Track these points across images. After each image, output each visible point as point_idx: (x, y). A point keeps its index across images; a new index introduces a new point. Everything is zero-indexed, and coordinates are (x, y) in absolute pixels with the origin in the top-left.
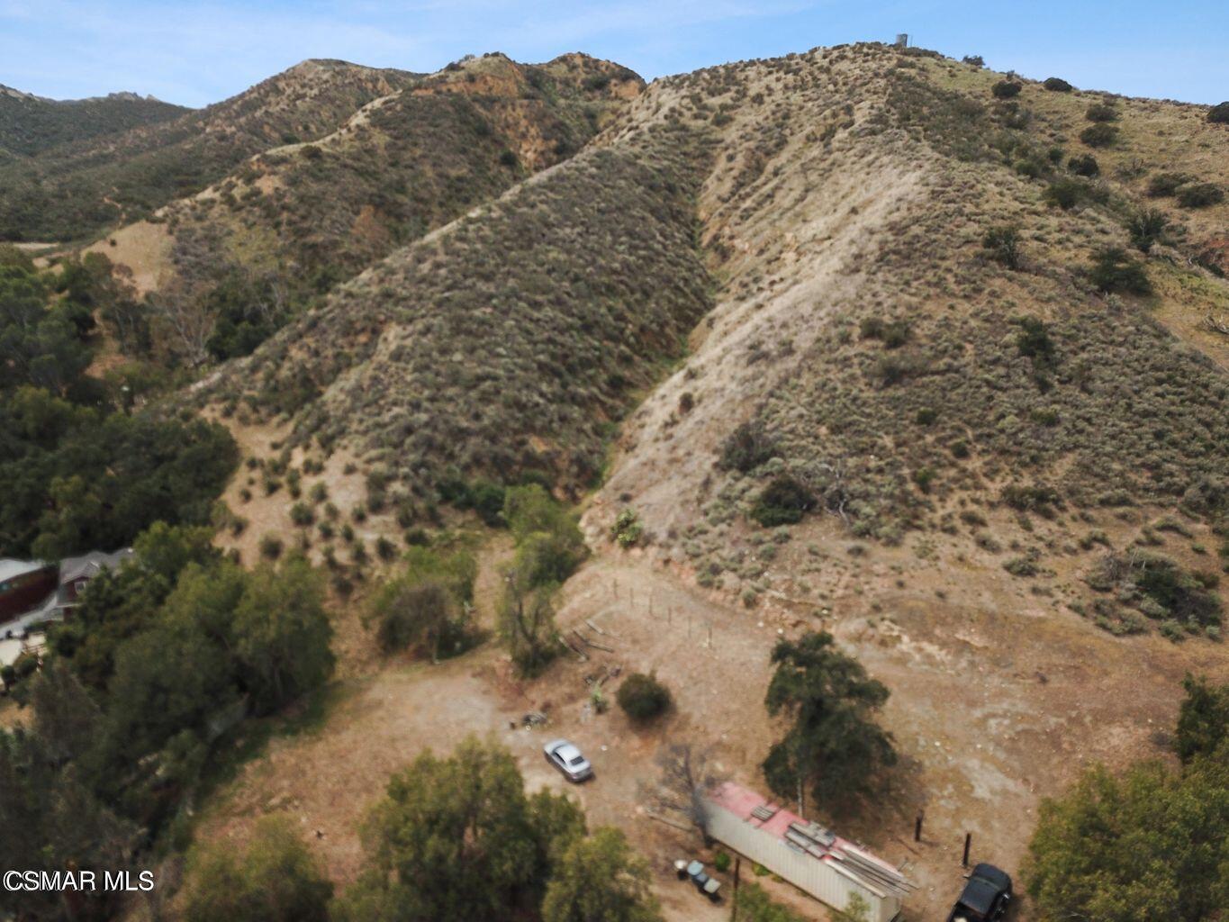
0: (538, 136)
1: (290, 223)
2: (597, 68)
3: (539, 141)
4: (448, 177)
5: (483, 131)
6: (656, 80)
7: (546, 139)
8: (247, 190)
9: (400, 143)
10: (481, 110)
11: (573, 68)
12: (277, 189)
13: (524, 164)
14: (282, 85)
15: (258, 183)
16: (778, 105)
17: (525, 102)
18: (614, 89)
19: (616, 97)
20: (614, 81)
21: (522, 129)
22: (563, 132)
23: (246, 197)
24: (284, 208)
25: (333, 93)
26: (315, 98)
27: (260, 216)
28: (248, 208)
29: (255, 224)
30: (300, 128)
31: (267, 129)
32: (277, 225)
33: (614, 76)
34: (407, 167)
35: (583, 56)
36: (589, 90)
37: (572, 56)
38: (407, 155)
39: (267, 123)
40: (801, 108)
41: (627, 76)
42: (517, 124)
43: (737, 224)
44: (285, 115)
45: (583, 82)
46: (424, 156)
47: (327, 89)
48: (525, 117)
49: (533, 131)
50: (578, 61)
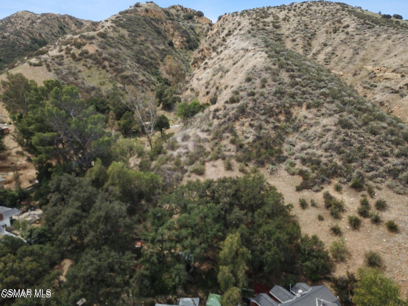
0: (179, 36)
1: (111, 66)
2: (187, 11)
3: (180, 37)
4: (159, 49)
5: (159, 32)
6: (226, 14)
7: (182, 37)
8: (79, 52)
9: (134, 34)
10: (155, 24)
11: (178, 11)
12: (97, 51)
13: (176, 46)
14: (13, 20)
15: (84, 48)
16: (299, 21)
17: (170, 21)
18: (196, 20)
19: (198, 23)
20: (195, 17)
21: (171, 33)
22: (187, 34)
23: (80, 55)
24: (105, 59)
25: (48, 22)
26: (40, 23)
27: (92, 63)
28: (84, 59)
29: (91, 67)
30: (38, 35)
31: (23, 35)
32: (104, 67)
33: (195, 15)
34: (140, 44)
35: (180, 6)
36: (187, 19)
37: (176, 7)
38: (138, 40)
39: (23, 32)
40: (311, 22)
41: (200, 15)
42: (169, 30)
43: (326, 65)
44: (29, 29)
45: (184, 16)
46: (146, 40)
47: (45, 20)
48: (172, 27)
49: (176, 33)
50: (179, 8)
